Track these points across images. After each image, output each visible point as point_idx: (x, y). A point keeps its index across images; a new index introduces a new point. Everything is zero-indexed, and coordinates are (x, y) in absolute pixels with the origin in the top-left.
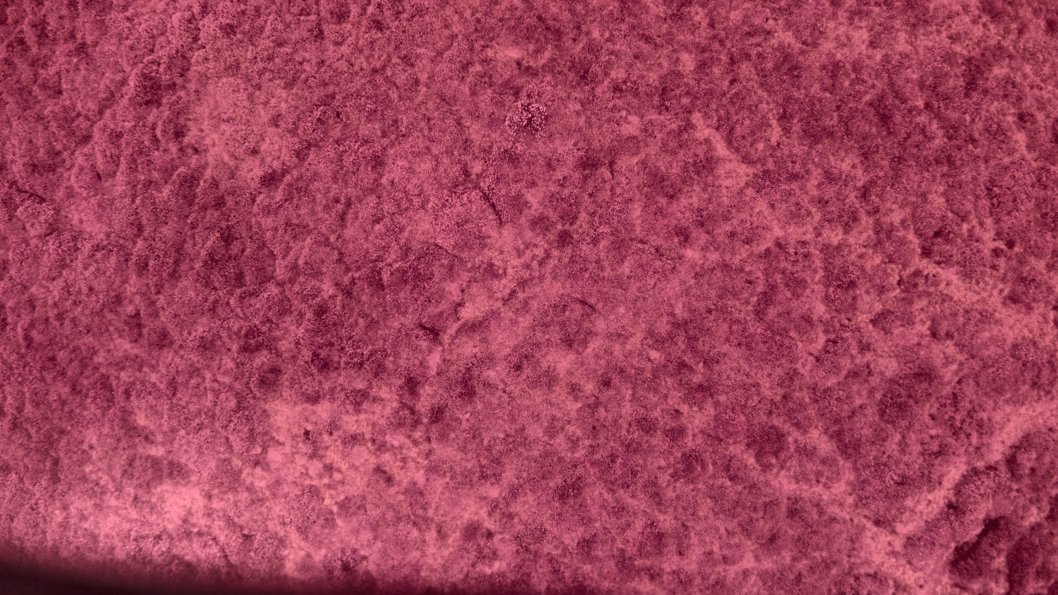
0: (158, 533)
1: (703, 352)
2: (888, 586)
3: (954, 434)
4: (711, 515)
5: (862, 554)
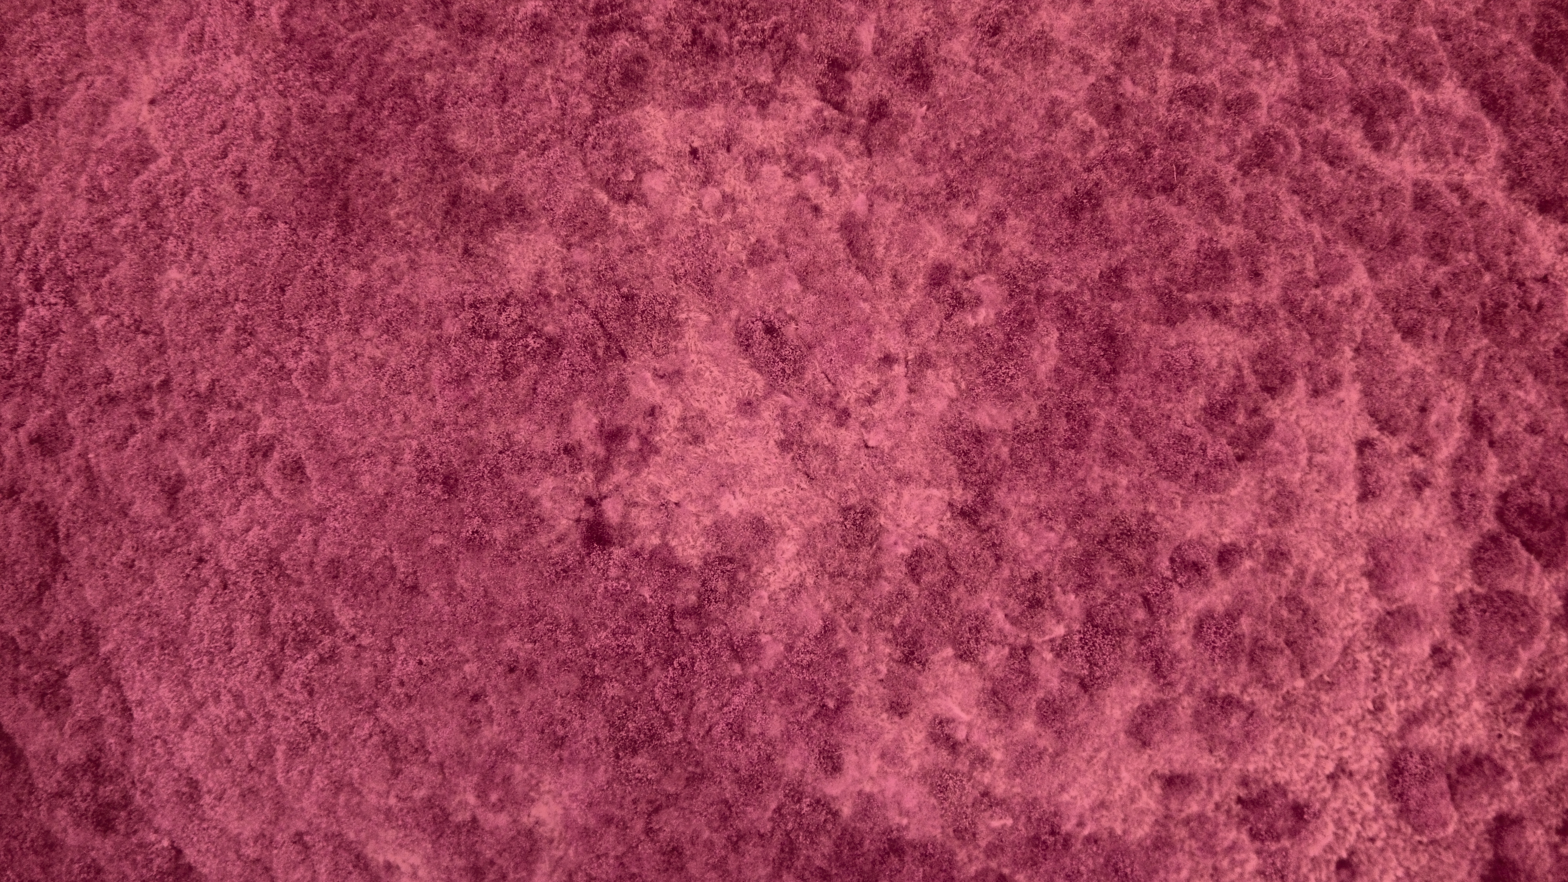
0: (503, 296)
4: (1300, 218)
5: (1527, 250)
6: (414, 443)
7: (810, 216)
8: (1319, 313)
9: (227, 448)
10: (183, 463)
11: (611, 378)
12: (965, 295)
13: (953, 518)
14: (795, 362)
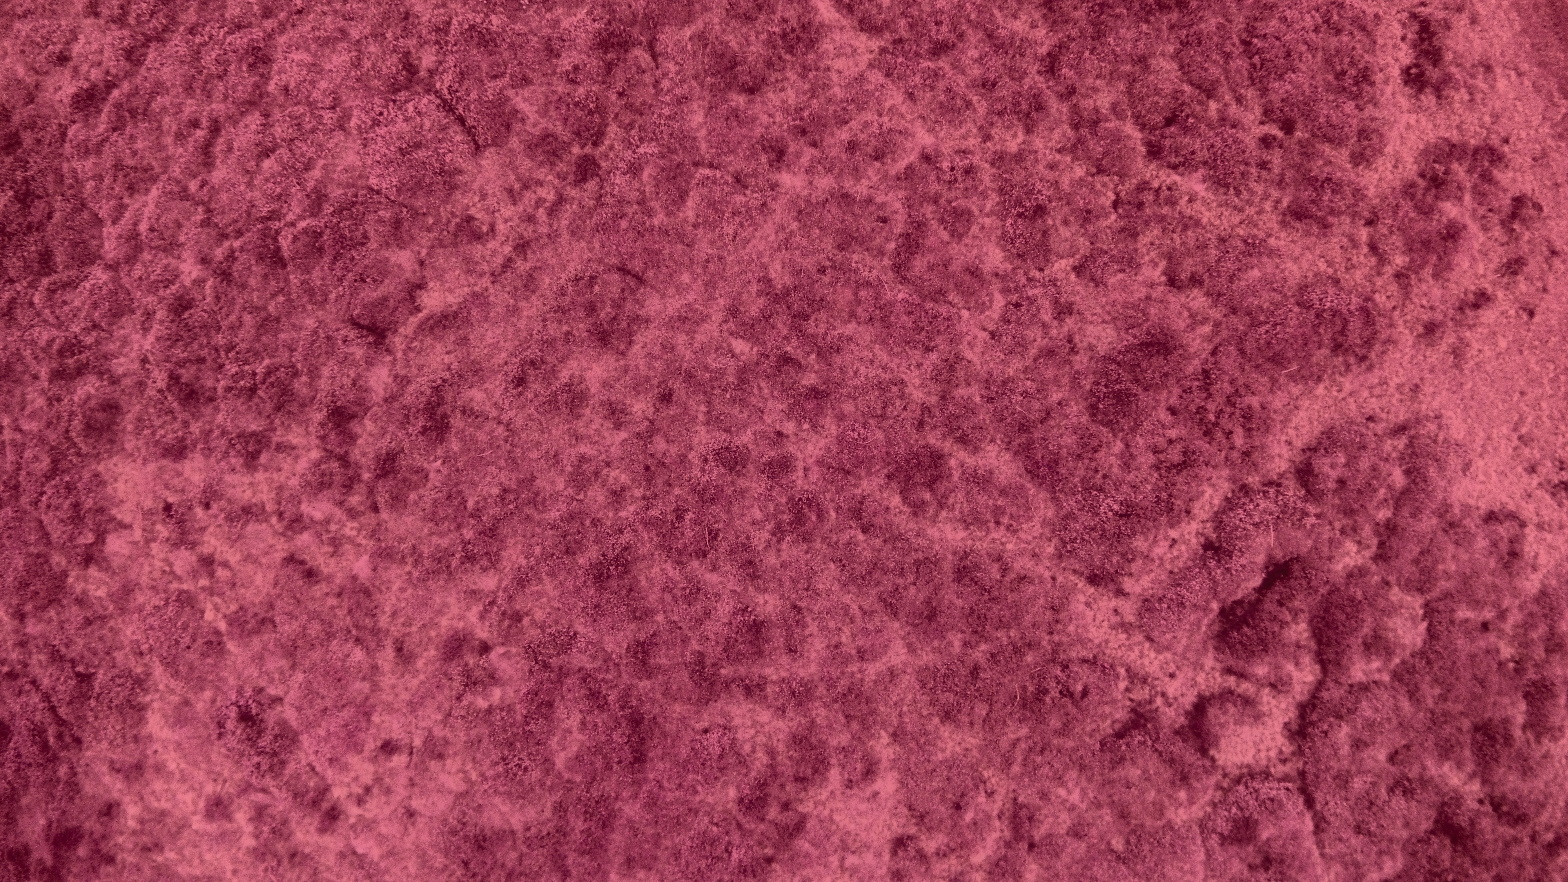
1: (814, 336)
2: (1117, 676)
3: (1206, 434)
4: (836, 587)
5: (1071, 628)
7: (302, 582)
11: (62, 772)
12: (478, 672)
14: (275, 754)
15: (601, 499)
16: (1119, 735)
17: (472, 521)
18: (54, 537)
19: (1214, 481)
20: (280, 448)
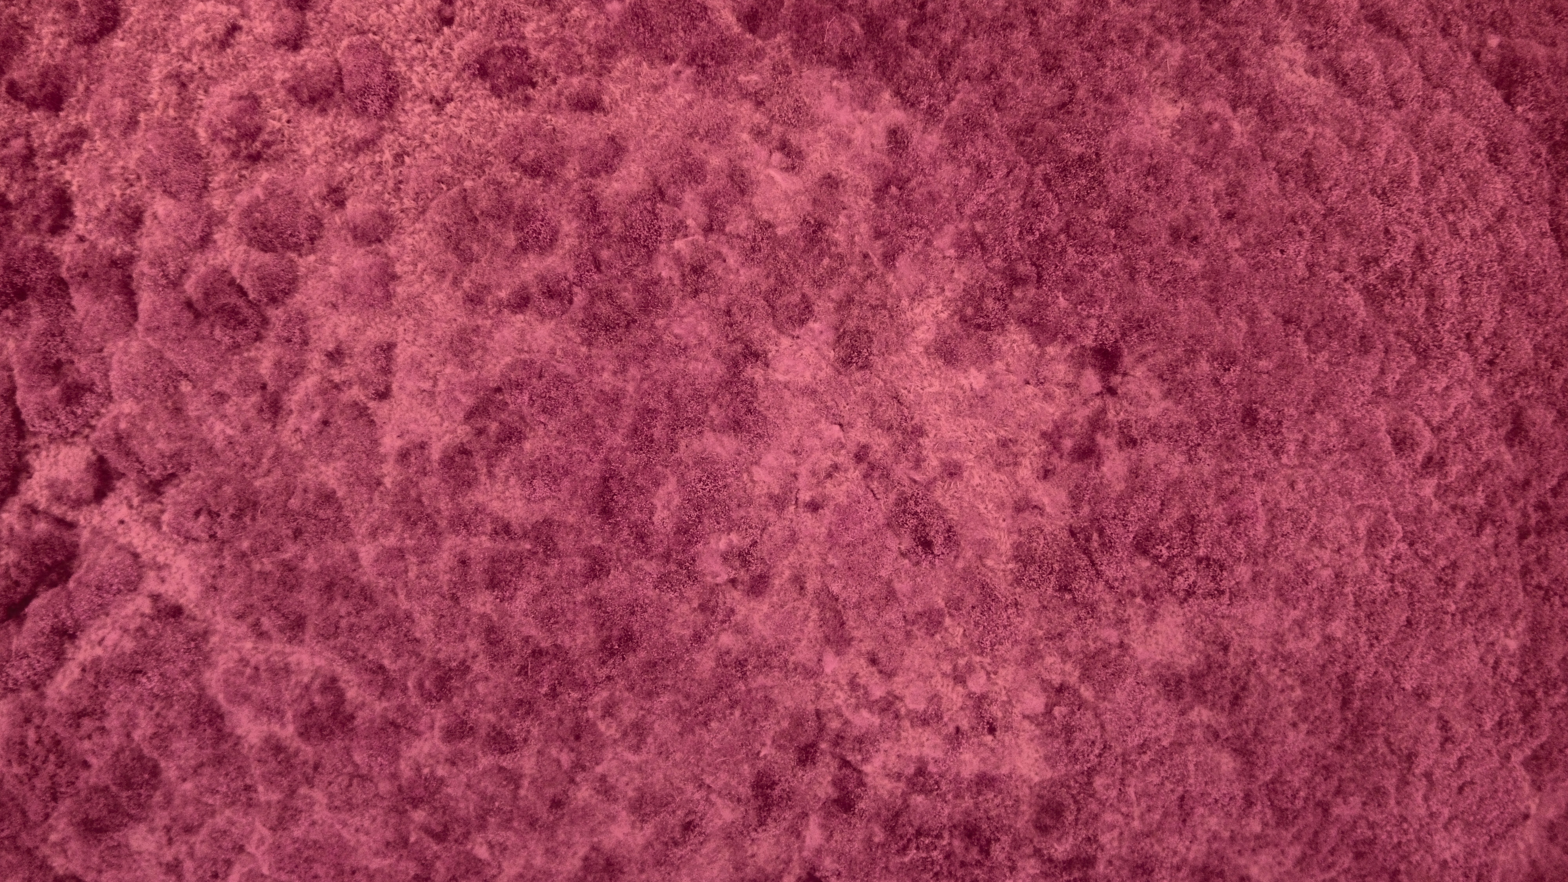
6: (1284, 460)
7: (881, 655)
8: (410, 522)
9: (1466, 468)
10: (1508, 457)
11: (1085, 510)
12: (737, 564)
13: (765, 353)
14: (904, 512)
15: (625, 710)
16: (173, 476)
17: (737, 696)
18: (1089, 715)
19: (58, 697)
20: (899, 776)
